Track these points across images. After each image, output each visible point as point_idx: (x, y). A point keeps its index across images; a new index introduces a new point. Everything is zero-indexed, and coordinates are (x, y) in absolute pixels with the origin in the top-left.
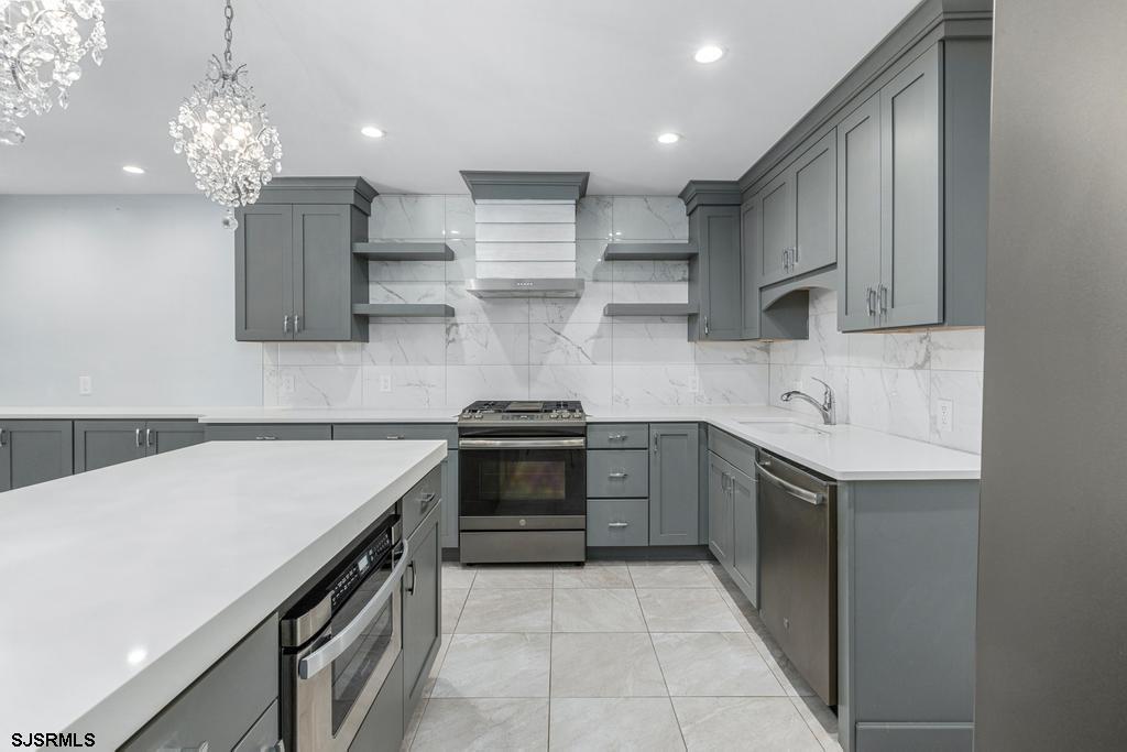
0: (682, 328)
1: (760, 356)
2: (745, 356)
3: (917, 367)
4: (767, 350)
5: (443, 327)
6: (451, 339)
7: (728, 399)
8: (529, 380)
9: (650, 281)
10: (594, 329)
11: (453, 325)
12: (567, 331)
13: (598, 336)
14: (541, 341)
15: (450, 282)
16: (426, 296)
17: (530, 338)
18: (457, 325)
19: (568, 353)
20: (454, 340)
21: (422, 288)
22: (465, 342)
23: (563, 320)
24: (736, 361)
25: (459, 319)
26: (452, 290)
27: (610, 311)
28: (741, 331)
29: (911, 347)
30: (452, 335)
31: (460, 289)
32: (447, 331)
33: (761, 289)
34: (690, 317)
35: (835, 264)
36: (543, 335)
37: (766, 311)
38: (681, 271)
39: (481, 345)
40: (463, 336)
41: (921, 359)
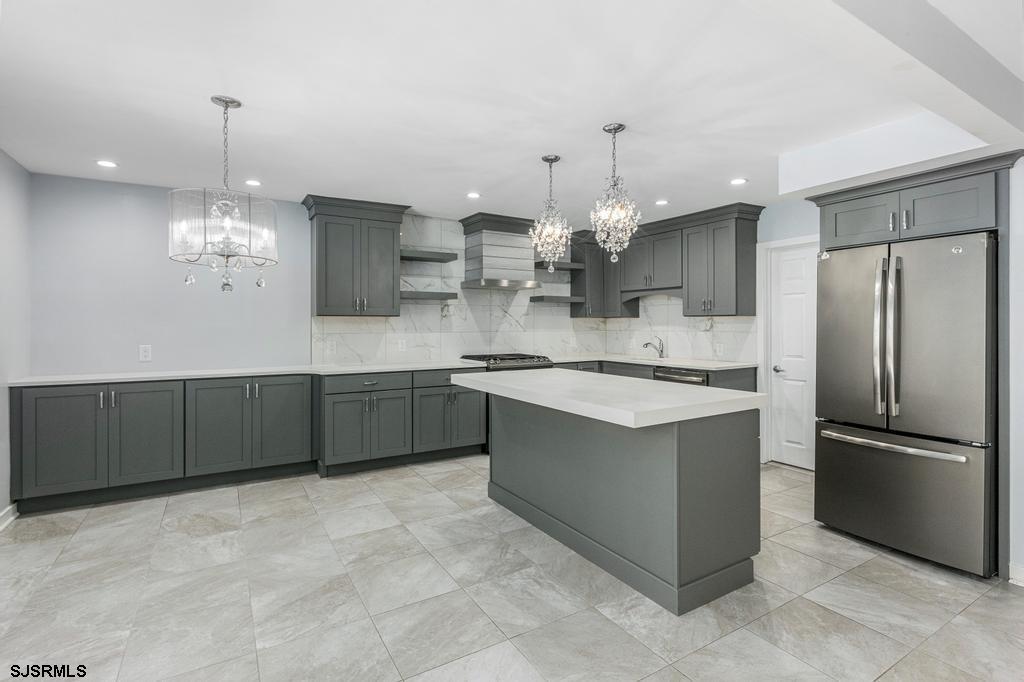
0: (567, 310)
1: (602, 326)
2: (595, 326)
3: (705, 330)
4: (605, 322)
5: (439, 308)
6: (444, 315)
7: (588, 350)
8: (490, 342)
9: (553, 282)
10: (524, 310)
11: (445, 306)
12: (511, 310)
13: (527, 314)
14: (497, 316)
15: (444, 278)
16: (429, 285)
17: (491, 315)
18: (448, 306)
19: (511, 324)
20: (446, 316)
21: (427, 280)
22: (453, 317)
23: (509, 304)
24: (592, 328)
25: (450, 302)
26: (445, 282)
27: (533, 299)
28: (604, 313)
29: (704, 322)
30: (445, 312)
31: (451, 282)
32: (442, 309)
33: (622, 292)
34: (573, 305)
35: (681, 287)
36: (498, 313)
37: (624, 303)
38: (567, 277)
39: (462, 318)
40: (452, 313)
41: (708, 327)
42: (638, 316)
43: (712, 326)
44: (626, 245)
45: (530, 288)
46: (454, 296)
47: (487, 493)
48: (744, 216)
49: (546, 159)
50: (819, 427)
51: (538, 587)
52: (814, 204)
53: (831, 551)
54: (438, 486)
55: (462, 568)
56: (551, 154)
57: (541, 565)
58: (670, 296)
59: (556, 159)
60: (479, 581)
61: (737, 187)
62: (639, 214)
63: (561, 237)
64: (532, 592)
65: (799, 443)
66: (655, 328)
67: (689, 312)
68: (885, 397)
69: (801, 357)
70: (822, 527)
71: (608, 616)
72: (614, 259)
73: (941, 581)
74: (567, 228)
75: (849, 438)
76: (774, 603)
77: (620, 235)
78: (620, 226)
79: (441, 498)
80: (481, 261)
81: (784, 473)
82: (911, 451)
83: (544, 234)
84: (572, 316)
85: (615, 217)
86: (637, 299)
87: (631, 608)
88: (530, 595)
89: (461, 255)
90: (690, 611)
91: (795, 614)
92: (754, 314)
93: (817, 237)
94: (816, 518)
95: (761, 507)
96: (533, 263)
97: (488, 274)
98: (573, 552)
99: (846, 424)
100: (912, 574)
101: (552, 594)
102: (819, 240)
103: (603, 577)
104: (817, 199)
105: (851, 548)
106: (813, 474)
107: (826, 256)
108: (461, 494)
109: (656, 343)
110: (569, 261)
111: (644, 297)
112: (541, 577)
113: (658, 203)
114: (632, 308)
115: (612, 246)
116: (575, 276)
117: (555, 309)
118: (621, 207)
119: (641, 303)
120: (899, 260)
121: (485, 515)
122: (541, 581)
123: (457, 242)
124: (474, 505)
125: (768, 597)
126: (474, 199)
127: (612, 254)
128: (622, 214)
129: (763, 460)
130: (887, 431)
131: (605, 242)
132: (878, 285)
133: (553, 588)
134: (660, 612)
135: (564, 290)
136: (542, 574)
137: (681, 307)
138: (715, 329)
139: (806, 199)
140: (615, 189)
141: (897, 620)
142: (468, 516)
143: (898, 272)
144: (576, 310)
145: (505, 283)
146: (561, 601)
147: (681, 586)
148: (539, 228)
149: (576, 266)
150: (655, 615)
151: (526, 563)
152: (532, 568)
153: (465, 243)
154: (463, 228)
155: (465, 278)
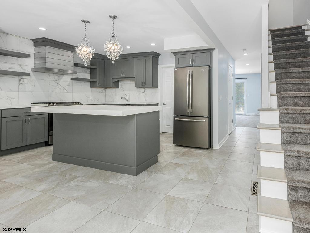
0: (89, 84)
1: (104, 91)
2: (101, 91)
3: (143, 92)
5: (18, 80)
6: (21, 83)
7: (98, 100)
8: (49, 96)
11: (22, 79)
12: (60, 83)
13: (69, 85)
14: (53, 85)
15: (21, 65)
16: (11, 68)
17: (49, 84)
19: (61, 89)
20: (22, 84)
21: (9, 65)
22: (27, 84)
23: (60, 80)
24: (99, 92)
25: (24, 77)
26: (22, 68)
27: (72, 79)
28: (105, 86)
29: (142, 90)
30: (21, 82)
31: (25, 68)
32: (20, 81)
33: (112, 78)
34: (91, 82)
35: (135, 77)
37: (113, 82)
38: (89, 71)
39: (32, 86)
40: (25, 82)
41: (143, 91)
42: (119, 88)
43: (145, 91)
44: (117, 58)
45: (71, 74)
46: (28, 74)
47: (51, 159)
48: (155, 56)
49: (83, 21)
50: (175, 117)
51: (83, 183)
52: (173, 55)
53: (178, 151)
54: (20, 162)
55: (43, 186)
56: (86, 20)
57: (83, 176)
58: (130, 81)
59: (88, 22)
60: (54, 188)
61: (153, 46)
62: (122, 48)
63: (90, 52)
64: (80, 185)
65: (170, 126)
66: (125, 92)
67: (137, 86)
68: (189, 108)
69: (170, 100)
70: (175, 146)
71: (113, 183)
72: (113, 62)
73: (200, 151)
74: (93, 50)
75: (182, 119)
76: (163, 165)
77: (116, 54)
78: (116, 51)
79: (25, 166)
80: (45, 60)
81: (166, 135)
82: (195, 120)
83: (83, 50)
84: (91, 87)
85: (113, 48)
86: (118, 81)
87: (120, 178)
88: (79, 186)
89: (32, 56)
90: (140, 173)
91: (169, 166)
92: (158, 87)
93: (174, 65)
94: (174, 144)
95: (160, 144)
96: (73, 63)
97: (48, 65)
98: (96, 169)
99: (181, 116)
100: (195, 151)
101: (89, 183)
102: (174, 66)
103: (109, 173)
104: (174, 53)
105: (182, 149)
106: (173, 134)
107: (176, 69)
108: (36, 162)
109: (126, 97)
110: (90, 65)
111: (121, 81)
112: (83, 180)
113: (128, 47)
114: (116, 85)
115: (112, 57)
116: (92, 71)
117: (83, 83)
118: (116, 45)
119: (120, 83)
120: (192, 71)
121: (52, 167)
122: (84, 181)
123: (30, 49)
124: (45, 165)
125: (162, 165)
126: (42, 31)
127: (112, 60)
128: (116, 47)
129: (160, 133)
130: (190, 116)
131: (109, 56)
132: (188, 79)
133: (89, 181)
134: (130, 177)
135: (88, 76)
136: (84, 179)
137: (135, 84)
138: (146, 92)
139: (171, 53)
140: (113, 38)
141: (192, 161)
142: (42, 169)
143: (192, 74)
144: (93, 84)
145: (56, 70)
146: (94, 184)
147: (137, 166)
148: (80, 47)
149: (92, 67)
150: (129, 178)
151: (76, 177)
152: (79, 178)
153: (35, 50)
154: (33, 43)
155: (34, 66)
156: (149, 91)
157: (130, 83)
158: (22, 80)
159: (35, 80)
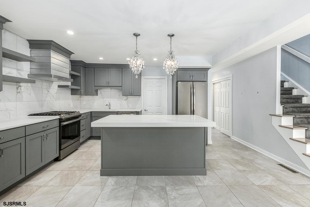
4: (80, 97)
5: (16, 87)
10: (56, 91)
12: (51, 91)
13: (57, 93)
15: (18, 70)
16: (9, 73)
17: (42, 92)
18: (20, 86)
19: (50, 98)
20: (19, 92)
22: (23, 93)
23: (50, 88)
25: (21, 84)
26: (19, 73)
27: (59, 87)
30: (19, 90)
31: (22, 73)
32: (17, 89)
33: (95, 86)
34: (72, 90)
35: (122, 86)
36: (45, 92)
37: (95, 90)
39: (28, 94)
40: (23, 90)
41: (126, 99)
42: (97, 95)
66: (105, 99)
69: (151, 106)
84: (72, 94)
86: (98, 90)
97: (53, 72)
116: (74, 78)
117: (66, 91)
123: (25, 51)
153: (30, 53)
154: (29, 44)
155: (30, 72)
156: (131, 99)
157: (111, 91)
158: (20, 87)
159: (31, 87)
